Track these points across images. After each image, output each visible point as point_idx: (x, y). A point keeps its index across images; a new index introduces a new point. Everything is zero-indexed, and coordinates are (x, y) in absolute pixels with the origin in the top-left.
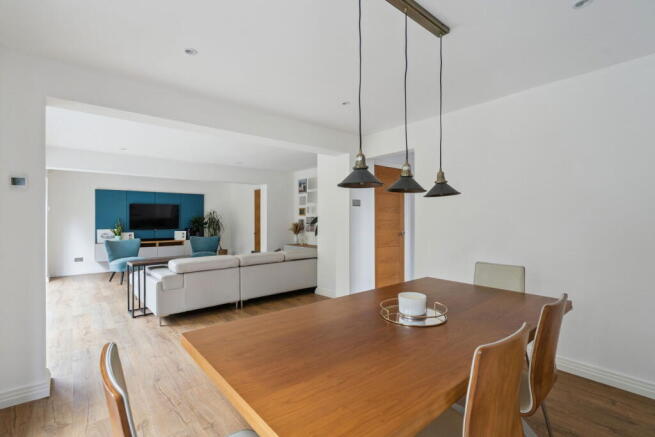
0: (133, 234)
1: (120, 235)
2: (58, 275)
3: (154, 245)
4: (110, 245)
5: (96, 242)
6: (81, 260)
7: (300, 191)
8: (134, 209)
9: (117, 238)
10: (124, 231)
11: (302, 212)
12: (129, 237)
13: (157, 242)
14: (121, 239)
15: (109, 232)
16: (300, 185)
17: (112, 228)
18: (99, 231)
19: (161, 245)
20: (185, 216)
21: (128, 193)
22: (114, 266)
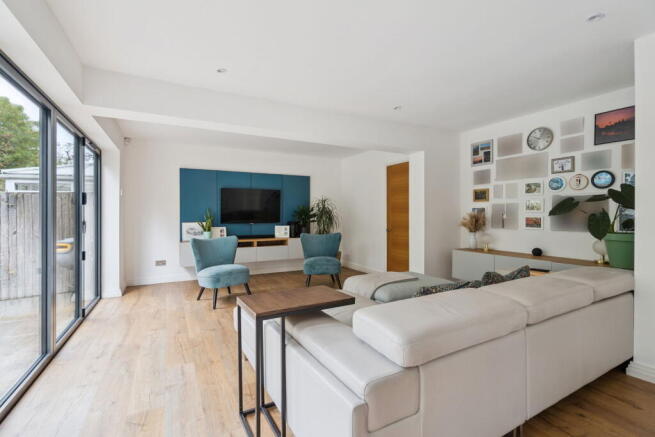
0: (224, 228)
1: (209, 230)
2: (136, 284)
3: (250, 245)
4: (198, 245)
5: (181, 240)
6: (163, 263)
7: (475, 163)
8: (227, 195)
9: (206, 236)
10: (214, 224)
11: (480, 196)
12: (219, 232)
13: (255, 241)
14: (211, 237)
15: (196, 226)
16: (476, 151)
17: (200, 220)
18: (184, 224)
19: (260, 244)
20: (287, 206)
21: (218, 173)
22: (204, 277)
